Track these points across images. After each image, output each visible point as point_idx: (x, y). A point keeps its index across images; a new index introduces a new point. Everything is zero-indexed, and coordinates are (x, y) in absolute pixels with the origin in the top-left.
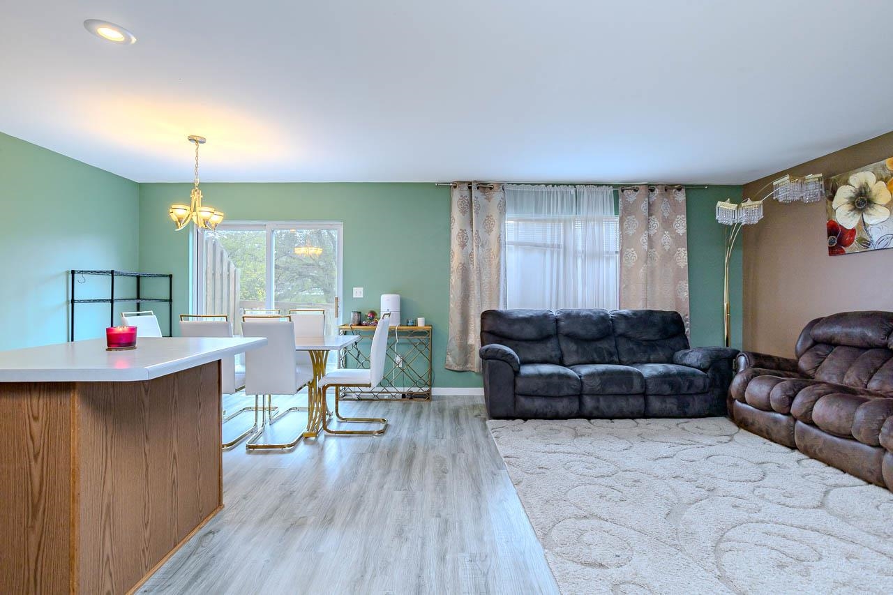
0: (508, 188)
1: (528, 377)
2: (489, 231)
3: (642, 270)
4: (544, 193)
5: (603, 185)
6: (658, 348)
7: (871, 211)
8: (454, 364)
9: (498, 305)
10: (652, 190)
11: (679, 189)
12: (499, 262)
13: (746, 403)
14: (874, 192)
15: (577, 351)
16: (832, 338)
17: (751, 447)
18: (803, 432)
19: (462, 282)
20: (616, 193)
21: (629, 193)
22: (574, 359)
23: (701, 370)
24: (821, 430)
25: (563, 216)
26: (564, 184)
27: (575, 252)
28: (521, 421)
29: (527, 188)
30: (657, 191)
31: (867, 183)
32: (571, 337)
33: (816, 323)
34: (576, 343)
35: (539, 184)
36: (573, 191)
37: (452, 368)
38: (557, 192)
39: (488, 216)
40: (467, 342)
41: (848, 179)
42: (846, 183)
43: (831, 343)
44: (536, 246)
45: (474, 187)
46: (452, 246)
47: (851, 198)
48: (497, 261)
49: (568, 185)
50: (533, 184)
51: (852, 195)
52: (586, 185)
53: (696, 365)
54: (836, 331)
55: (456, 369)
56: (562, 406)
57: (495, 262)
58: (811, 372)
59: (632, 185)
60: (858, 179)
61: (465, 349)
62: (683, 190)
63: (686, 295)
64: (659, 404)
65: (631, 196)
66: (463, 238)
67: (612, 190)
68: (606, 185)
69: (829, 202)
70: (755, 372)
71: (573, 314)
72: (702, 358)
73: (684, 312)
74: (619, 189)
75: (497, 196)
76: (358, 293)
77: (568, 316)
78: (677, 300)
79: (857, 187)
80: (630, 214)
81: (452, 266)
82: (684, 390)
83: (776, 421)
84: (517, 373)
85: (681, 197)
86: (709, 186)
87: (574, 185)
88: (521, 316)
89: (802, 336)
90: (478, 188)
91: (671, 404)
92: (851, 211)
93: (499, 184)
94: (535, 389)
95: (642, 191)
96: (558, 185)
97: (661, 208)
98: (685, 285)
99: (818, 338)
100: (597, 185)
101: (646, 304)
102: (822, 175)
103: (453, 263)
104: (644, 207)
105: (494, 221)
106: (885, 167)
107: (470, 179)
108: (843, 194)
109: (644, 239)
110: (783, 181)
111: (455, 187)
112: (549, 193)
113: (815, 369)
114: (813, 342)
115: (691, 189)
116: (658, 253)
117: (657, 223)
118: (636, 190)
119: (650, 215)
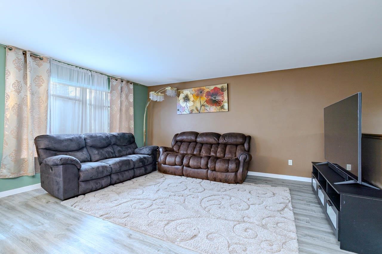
0: (52, 62)
1: (86, 170)
2: (40, 86)
3: (118, 116)
4: (75, 71)
5: (103, 74)
6: (129, 148)
7: (189, 102)
8: (10, 174)
9: (46, 131)
10: (122, 81)
11: (131, 84)
12: (47, 106)
13: (166, 164)
14: (189, 97)
15: (98, 154)
16: (183, 140)
17: (170, 179)
18: (186, 170)
19: (18, 117)
20: (109, 79)
21: (113, 81)
22: (98, 157)
23: (149, 155)
24: (192, 168)
25: (85, 85)
26: (85, 69)
27: (90, 104)
28: (83, 196)
29: (66, 66)
30: (124, 82)
31: (188, 94)
32: (93, 147)
33: (177, 135)
34: (97, 150)
35: (72, 65)
36: (90, 73)
37: (7, 177)
38: (82, 72)
40: (20, 157)
41: (183, 92)
44: (70, 99)
45: (28, 55)
47: (184, 97)
48: (45, 105)
49: (87, 70)
52: (96, 72)
53: (147, 153)
54: (184, 137)
55: (11, 177)
56: (104, 182)
57: (43, 106)
58: (178, 151)
59: (115, 77)
60: (185, 92)
61: (19, 162)
62: (133, 84)
63: (133, 126)
64: (139, 171)
65: (114, 83)
66: (19, 87)
67: (107, 77)
68: (105, 75)
70: (167, 153)
71: (94, 136)
72: (149, 150)
73: (133, 133)
74: (110, 78)
75: (46, 66)
77: (91, 137)
78: (129, 128)
79: (185, 95)
80: (114, 90)
82: (146, 164)
83: (177, 169)
84: (79, 170)
85: (131, 86)
86: (140, 85)
87: (91, 71)
88: (66, 138)
89: (173, 140)
90: (31, 56)
91: (142, 170)
92: (184, 101)
93: (47, 58)
94: (91, 176)
95: (119, 81)
96: (83, 69)
97: (125, 89)
98: (132, 122)
99: (178, 140)
100: (101, 74)
101: (119, 130)
102: (176, 89)
103: (8, 103)
104: (119, 88)
105: (43, 80)
106: (192, 90)
107: (25, 49)
108: (182, 96)
109: (119, 102)
110: (169, 88)
111: (10, 50)
112: (78, 72)
113: (179, 150)
114: (177, 142)
115: (135, 84)
116: (124, 109)
117: (124, 96)
118: (116, 80)
119: (121, 92)
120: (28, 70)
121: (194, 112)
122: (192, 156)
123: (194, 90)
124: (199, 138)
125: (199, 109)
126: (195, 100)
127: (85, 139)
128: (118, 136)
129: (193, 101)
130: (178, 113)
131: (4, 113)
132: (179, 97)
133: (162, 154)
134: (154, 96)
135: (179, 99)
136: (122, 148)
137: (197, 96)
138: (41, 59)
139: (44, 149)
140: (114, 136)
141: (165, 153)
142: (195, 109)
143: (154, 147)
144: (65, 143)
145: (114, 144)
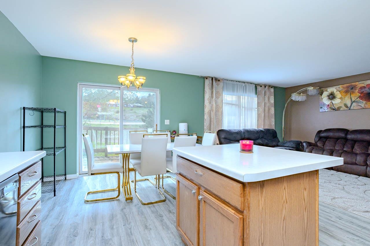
0: (224, 81)
2: (219, 98)
3: (263, 115)
4: (235, 85)
6: (273, 142)
7: (334, 100)
10: (265, 87)
11: (272, 87)
14: (336, 94)
16: (328, 136)
21: (259, 87)
23: (293, 148)
27: (245, 108)
29: (231, 82)
30: (267, 87)
31: (333, 92)
33: (320, 132)
35: (234, 81)
36: (244, 85)
38: (239, 85)
39: (217, 92)
41: (327, 90)
42: (327, 91)
43: (327, 138)
46: (205, 103)
49: (242, 82)
50: (232, 81)
51: (328, 94)
52: (248, 83)
54: (331, 134)
57: (220, 110)
60: (330, 90)
62: (273, 88)
63: (274, 123)
65: (260, 89)
66: (210, 100)
68: (253, 84)
69: (320, 96)
71: (249, 130)
72: (293, 144)
73: (274, 129)
74: (256, 86)
75: (221, 84)
76: (167, 122)
78: (271, 125)
79: (330, 92)
80: (259, 95)
81: (205, 111)
85: (272, 90)
86: (279, 87)
87: (244, 83)
89: (317, 136)
90: (215, 80)
92: (328, 99)
93: (222, 80)
95: (263, 86)
96: (240, 82)
97: (268, 93)
98: (273, 120)
99: (323, 136)
100: (251, 83)
101: (264, 127)
102: (319, 88)
103: (206, 110)
104: (263, 92)
105: (220, 94)
106: (339, 88)
107: (212, 76)
108: (325, 94)
109: (263, 104)
110: (311, 88)
111: (207, 78)
112: (237, 85)
113: (323, 146)
114: (320, 138)
115: (275, 88)
116: (267, 109)
117: (267, 99)
118: (261, 86)
119: (265, 95)
120: (214, 89)
121: (341, 109)
122: (344, 152)
123: (342, 87)
124: (350, 135)
125: (349, 106)
126: (343, 97)
127: (244, 133)
128: (264, 132)
129: (341, 98)
130: (321, 110)
131: (204, 116)
132: (322, 95)
133: (307, 148)
134: (295, 97)
135: (322, 97)
136: (268, 141)
137: (347, 92)
138: (219, 81)
139: (224, 138)
140: (261, 131)
141: (310, 147)
142: (343, 106)
143: (297, 142)
144: (234, 135)
145: (262, 138)
